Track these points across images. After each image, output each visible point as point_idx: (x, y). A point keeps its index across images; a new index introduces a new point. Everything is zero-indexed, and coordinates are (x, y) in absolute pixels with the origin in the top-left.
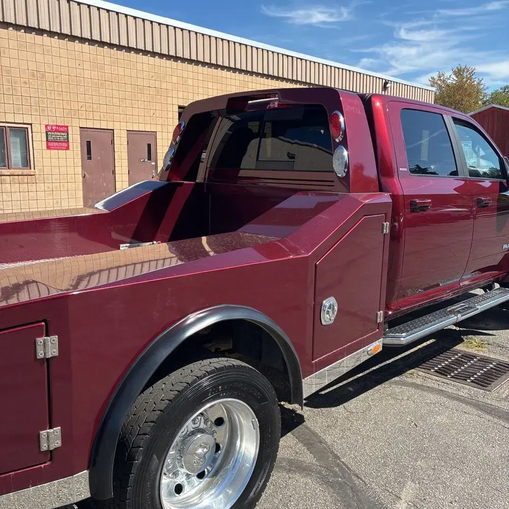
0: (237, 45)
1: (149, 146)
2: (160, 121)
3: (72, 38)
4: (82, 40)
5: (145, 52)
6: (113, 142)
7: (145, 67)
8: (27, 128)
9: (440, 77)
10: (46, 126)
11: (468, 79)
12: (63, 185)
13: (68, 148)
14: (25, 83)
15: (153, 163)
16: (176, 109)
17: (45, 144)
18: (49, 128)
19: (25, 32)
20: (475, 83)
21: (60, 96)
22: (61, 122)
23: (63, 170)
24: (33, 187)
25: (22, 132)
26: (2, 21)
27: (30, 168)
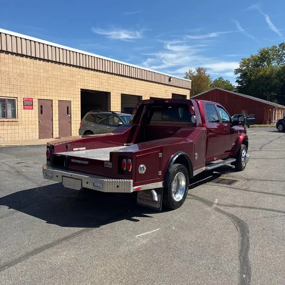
0: (106, 61)
1: (68, 107)
2: (72, 96)
3: (36, 58)
4: (40, 59)
5: (67, 64)
6: (52, 106)
7: (67, 71)
8: (15, 99)
9: (190, 72)
10: (23, 98)
11: (203, 73)
12: (30, 126)
13: (32, 109)
14: (15, 79)
15: (69, 116)
16: (80, 90)
17: (22, 107)
18: (25, 99)
19: (16, 56)
20: (207, 75)
21: (30, 84)
22: (27, 96)
23: (30, 119)
24: (17, 127)
25: (13, 102)
26: (1, 49)
27: (16, 118)
